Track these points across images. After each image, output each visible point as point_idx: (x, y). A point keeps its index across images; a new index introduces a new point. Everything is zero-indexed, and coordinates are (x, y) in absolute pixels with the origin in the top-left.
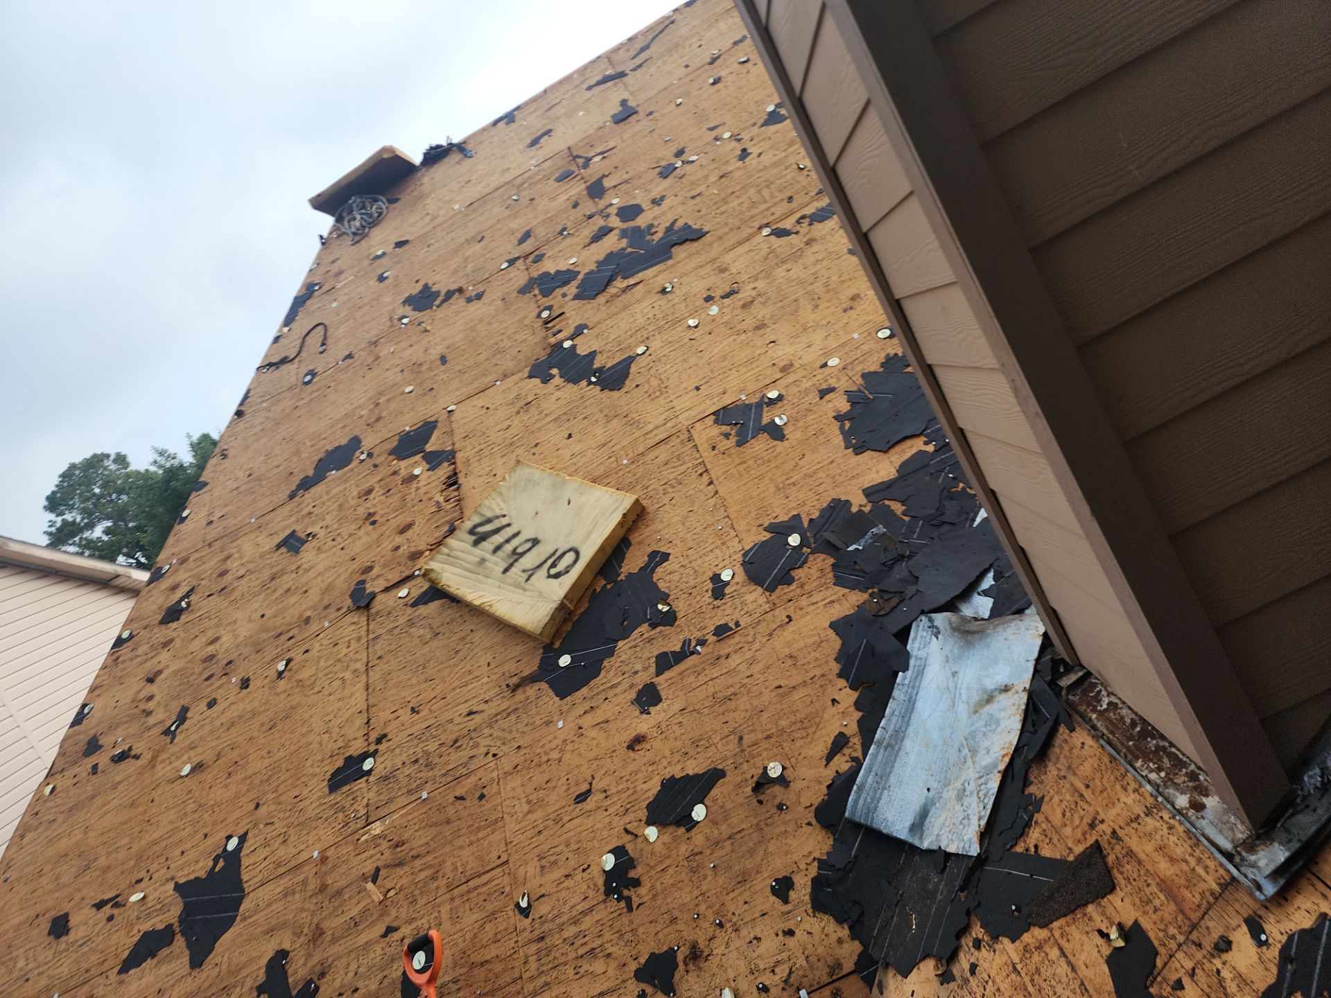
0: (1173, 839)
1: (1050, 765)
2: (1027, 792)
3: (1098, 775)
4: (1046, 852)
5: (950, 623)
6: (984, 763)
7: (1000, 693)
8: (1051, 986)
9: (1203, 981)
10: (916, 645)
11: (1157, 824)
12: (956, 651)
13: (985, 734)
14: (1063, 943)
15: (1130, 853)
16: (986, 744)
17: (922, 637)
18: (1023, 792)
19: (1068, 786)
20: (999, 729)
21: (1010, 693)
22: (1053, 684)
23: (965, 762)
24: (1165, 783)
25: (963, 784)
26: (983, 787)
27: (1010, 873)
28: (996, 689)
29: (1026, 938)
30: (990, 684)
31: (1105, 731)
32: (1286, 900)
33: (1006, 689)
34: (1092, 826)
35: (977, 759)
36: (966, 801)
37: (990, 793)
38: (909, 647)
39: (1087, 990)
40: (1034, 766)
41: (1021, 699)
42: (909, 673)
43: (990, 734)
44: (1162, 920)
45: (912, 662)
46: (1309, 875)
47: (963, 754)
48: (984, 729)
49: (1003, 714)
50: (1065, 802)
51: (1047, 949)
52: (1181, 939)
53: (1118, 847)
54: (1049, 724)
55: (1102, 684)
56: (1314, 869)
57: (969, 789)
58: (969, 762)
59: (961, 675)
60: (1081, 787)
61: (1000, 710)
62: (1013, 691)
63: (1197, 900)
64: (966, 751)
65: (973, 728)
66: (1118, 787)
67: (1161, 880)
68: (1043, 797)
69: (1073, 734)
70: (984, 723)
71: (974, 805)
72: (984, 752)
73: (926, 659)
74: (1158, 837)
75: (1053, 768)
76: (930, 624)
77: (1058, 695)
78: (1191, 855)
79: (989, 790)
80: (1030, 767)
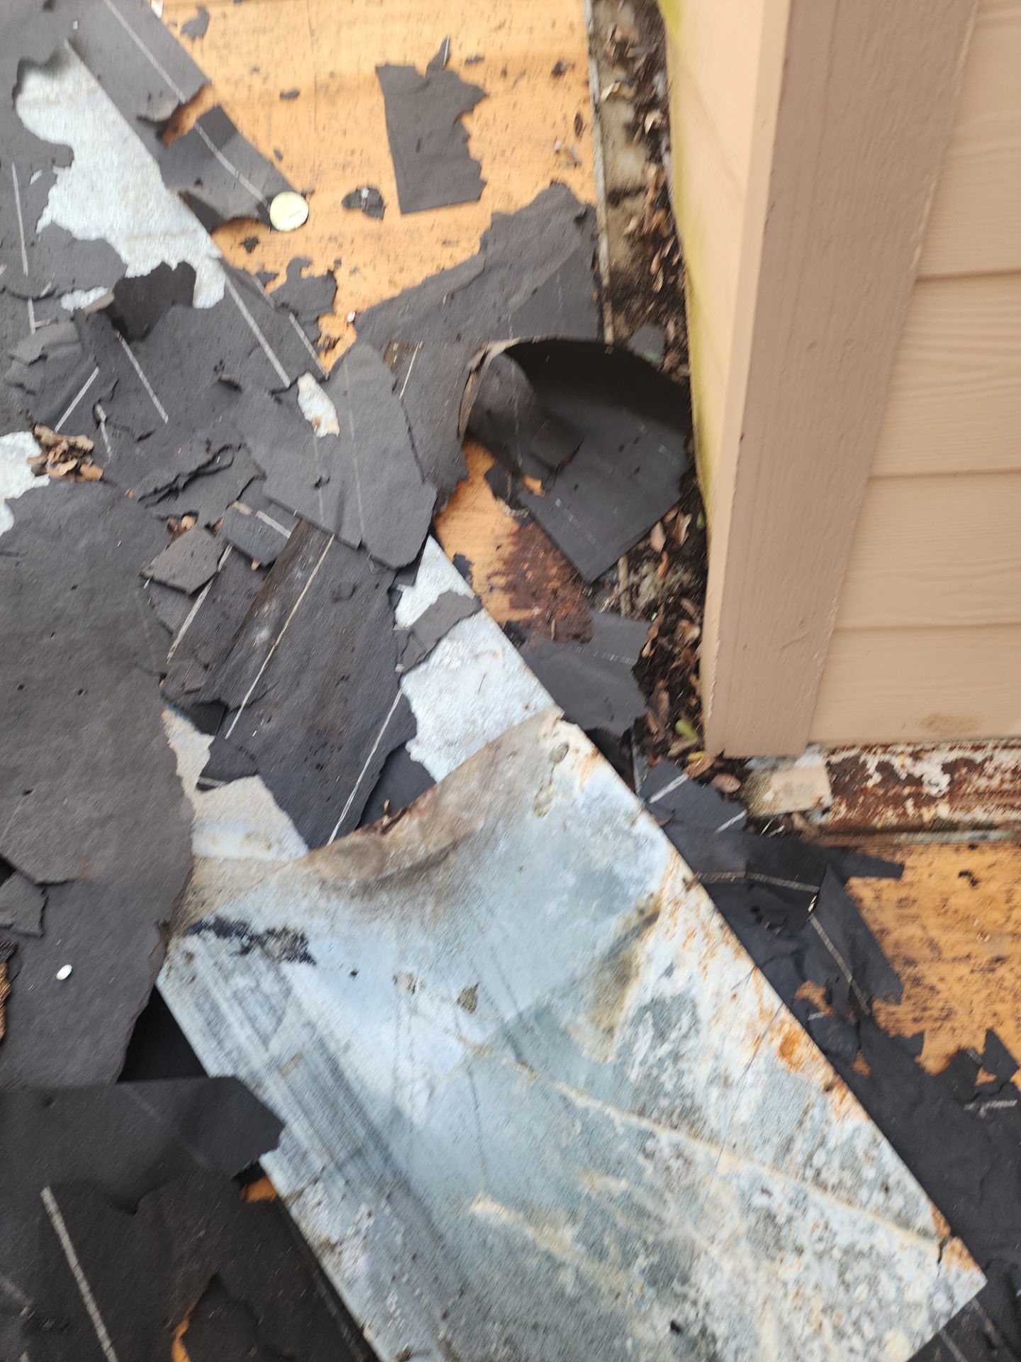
1: (927, 970)
6: (752, 1115)
10: (241, 1034)
12: (419, 940)
13: (677, 1057)
16: (703, 1072)
17: (238, 998)
20: (704, 1012)
23: (688, 1162)
26: (819, 1159)
35: (717, 1122)
36: (803, 1232)
37: (861, 1145)
38: (214, 1064)
42: (297, 1129)
45: (275, 1094)
48: (665, 1049)
49: (680, 977)
55: (868, 748)
57: (780, 1204)
58: (699, 1150)
61: (669, 971)
62: (666, 908)
68: (991, 1035)
69: (908, 876)
70: (649, 1037)
71: (843, 1213)
72: (715, 1092)
73: (322, 1045)
75: (943, 969)
76: (236, 943)
79: (848, 1148)
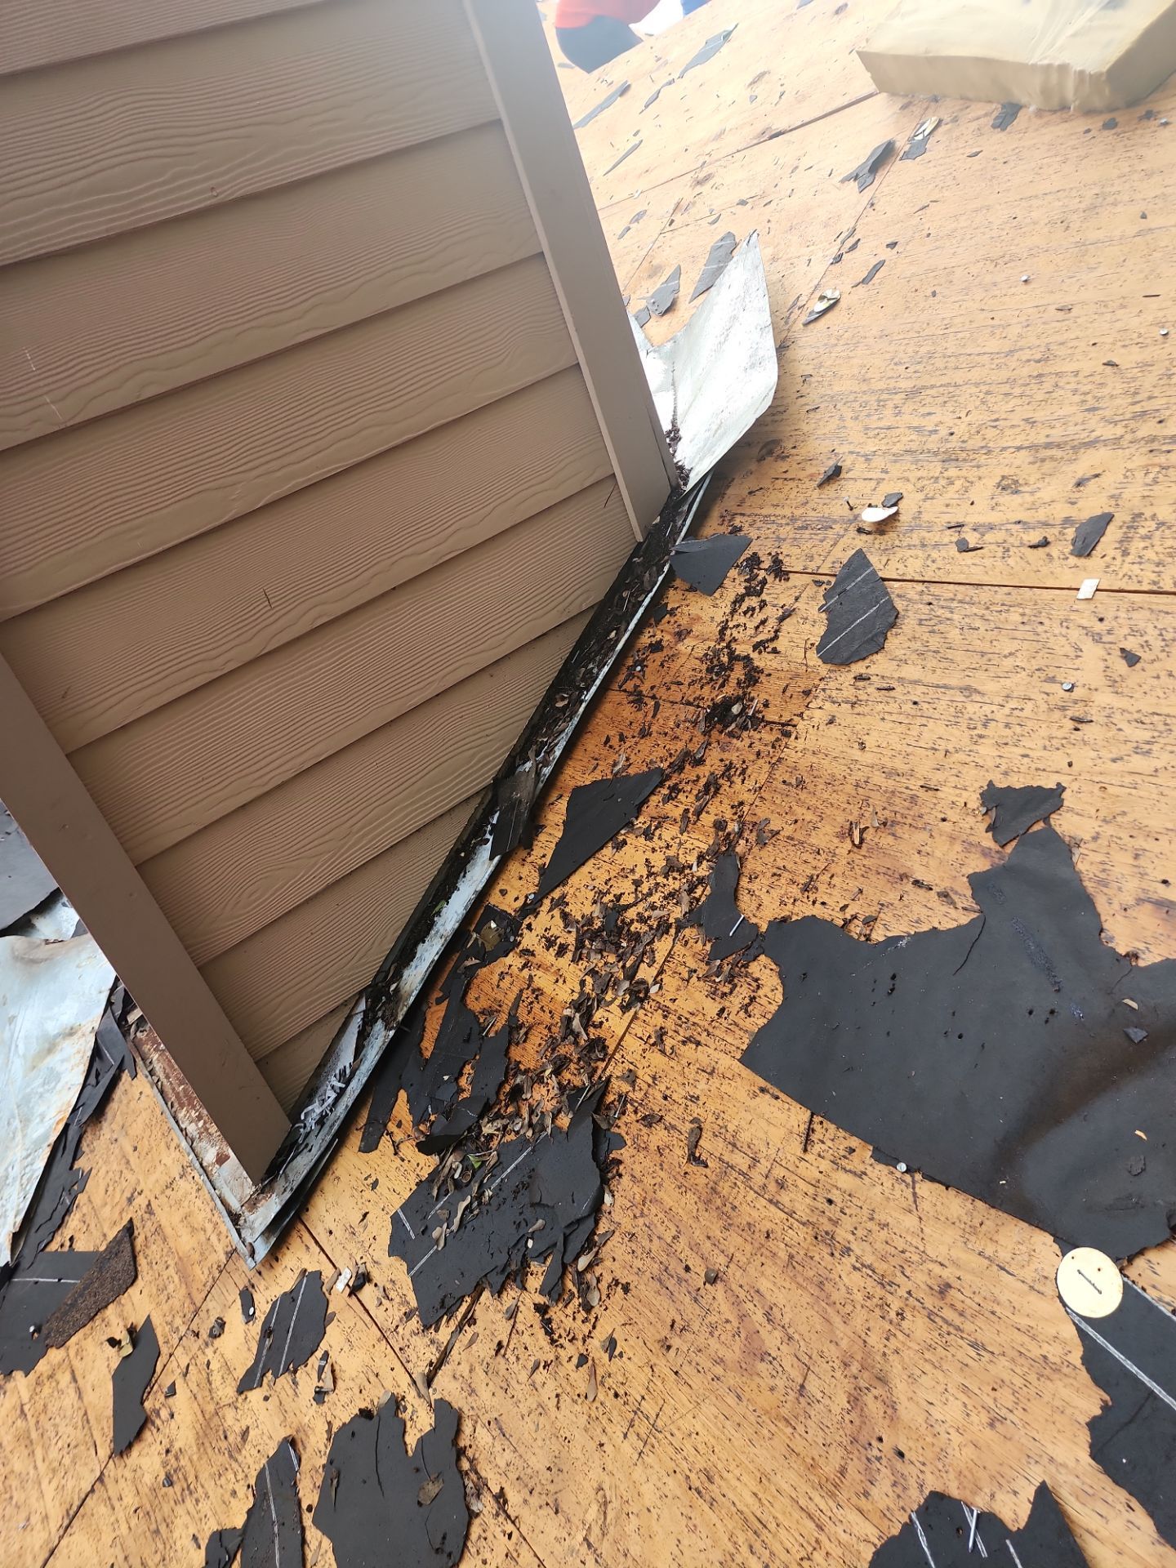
0: (198, 1202)
1: (105, 1125)
2: (76, 1167)
3: (148, 1132)
4: (80, 1246)
5: (13, 950)
6: (35, 1136)
7: (64, 1038)
8: (55, 1426)
9: (194, 1379)
11: (188, 1186)
12: (15, 988)
13: (41, 1096)
14: (76, 1363)
15: (159, 1230)
16: (41, 1109)
18: (71, 1168)
19: (117, 1151)
20: (58, 1086)
21: (75, 1037)
22: (121, 1021)
23: (14, 1138)
24: (200, 1134)
25: (6, 1169)
26: (27, 1170)
27: (36, 1283)
28: (59, 1035)
29: (42, 1366)
30: (52, 1028)
31: (162, 1076)
32: (277, 1260)
33: (71, 1032)
34: (130, 1200)
35: (29, 1131)
36: (6, 1192)
37: (35, 1176)
39: (88, 1421)
40: (89, 1130)
41: (87, 1043)
43: (46, 1095)
44: (171, 1309)
46: (301, 1227)
47: (13, 1127)
48: (41, 1090)
49: (66, 1065)
50: (111, 1174)
51: (59, 1376)
52: (183, 1330)
53: (149, 1224)
54: (112, 1071)
56: (304, 1218)
57: (12, 1174)
58: (19, 1136)
59: (19, 1020)
60: (130, 1149)
61: (63, 1061)
62: (80, 1033)
63: (203, 1278)
64: (16, 1123)
65: (28, 1090)
66: (163, 1145)
67: (180, 1258)
68: (91, 1170)
69: (134, 1082)
70: (41, 1081)
71: (15, 1196)
72: (38, 1120)
74: (186, 1203)
75: (107, 1130)
77: (125, 1034)
78: (210, 1221)
79: (33, 1172)
80: (85, 1132)
